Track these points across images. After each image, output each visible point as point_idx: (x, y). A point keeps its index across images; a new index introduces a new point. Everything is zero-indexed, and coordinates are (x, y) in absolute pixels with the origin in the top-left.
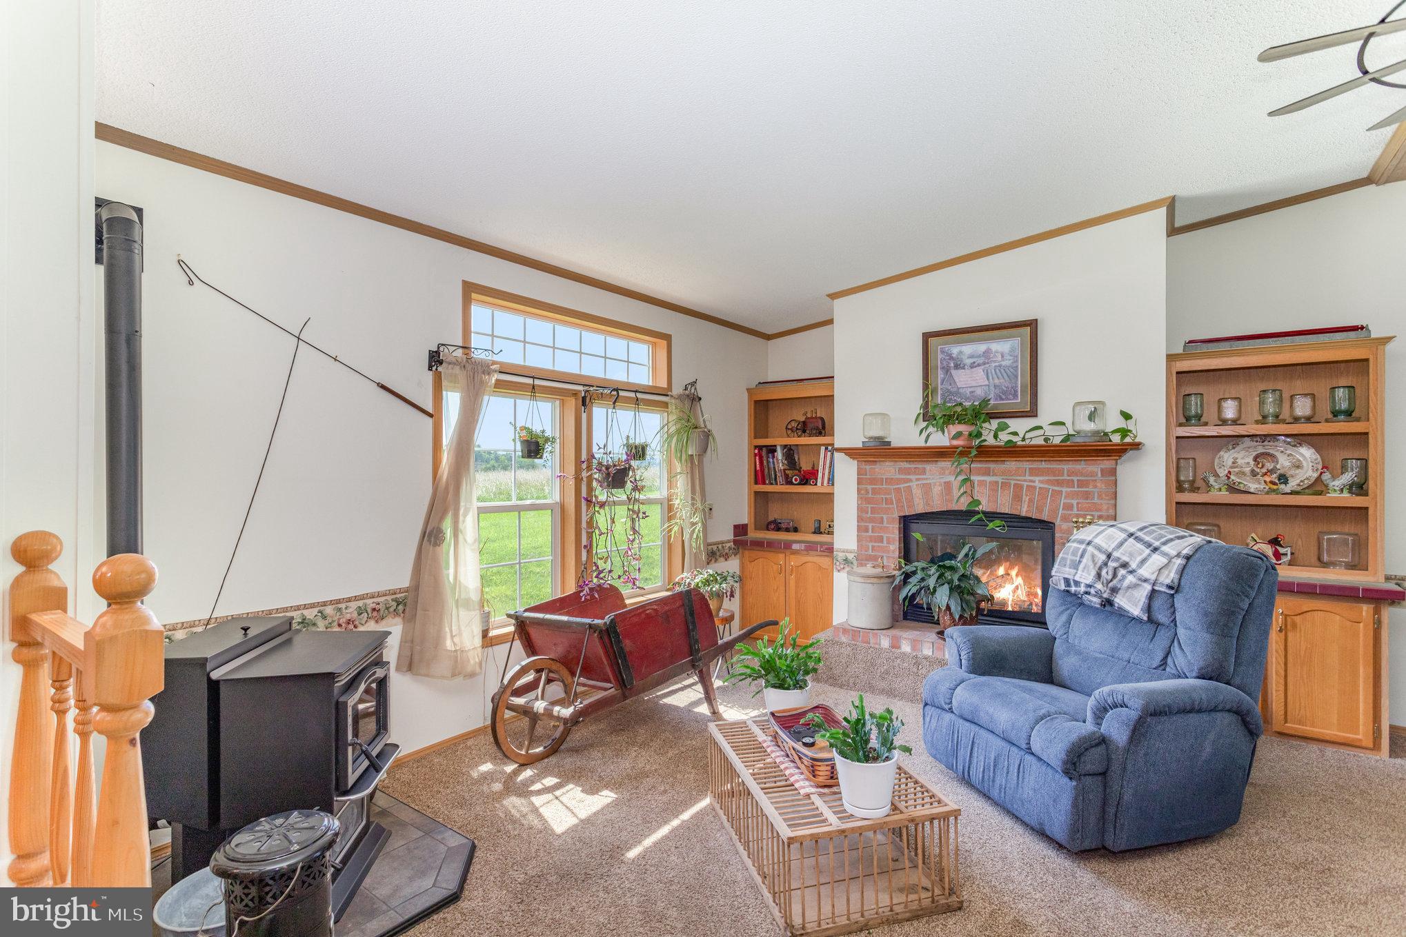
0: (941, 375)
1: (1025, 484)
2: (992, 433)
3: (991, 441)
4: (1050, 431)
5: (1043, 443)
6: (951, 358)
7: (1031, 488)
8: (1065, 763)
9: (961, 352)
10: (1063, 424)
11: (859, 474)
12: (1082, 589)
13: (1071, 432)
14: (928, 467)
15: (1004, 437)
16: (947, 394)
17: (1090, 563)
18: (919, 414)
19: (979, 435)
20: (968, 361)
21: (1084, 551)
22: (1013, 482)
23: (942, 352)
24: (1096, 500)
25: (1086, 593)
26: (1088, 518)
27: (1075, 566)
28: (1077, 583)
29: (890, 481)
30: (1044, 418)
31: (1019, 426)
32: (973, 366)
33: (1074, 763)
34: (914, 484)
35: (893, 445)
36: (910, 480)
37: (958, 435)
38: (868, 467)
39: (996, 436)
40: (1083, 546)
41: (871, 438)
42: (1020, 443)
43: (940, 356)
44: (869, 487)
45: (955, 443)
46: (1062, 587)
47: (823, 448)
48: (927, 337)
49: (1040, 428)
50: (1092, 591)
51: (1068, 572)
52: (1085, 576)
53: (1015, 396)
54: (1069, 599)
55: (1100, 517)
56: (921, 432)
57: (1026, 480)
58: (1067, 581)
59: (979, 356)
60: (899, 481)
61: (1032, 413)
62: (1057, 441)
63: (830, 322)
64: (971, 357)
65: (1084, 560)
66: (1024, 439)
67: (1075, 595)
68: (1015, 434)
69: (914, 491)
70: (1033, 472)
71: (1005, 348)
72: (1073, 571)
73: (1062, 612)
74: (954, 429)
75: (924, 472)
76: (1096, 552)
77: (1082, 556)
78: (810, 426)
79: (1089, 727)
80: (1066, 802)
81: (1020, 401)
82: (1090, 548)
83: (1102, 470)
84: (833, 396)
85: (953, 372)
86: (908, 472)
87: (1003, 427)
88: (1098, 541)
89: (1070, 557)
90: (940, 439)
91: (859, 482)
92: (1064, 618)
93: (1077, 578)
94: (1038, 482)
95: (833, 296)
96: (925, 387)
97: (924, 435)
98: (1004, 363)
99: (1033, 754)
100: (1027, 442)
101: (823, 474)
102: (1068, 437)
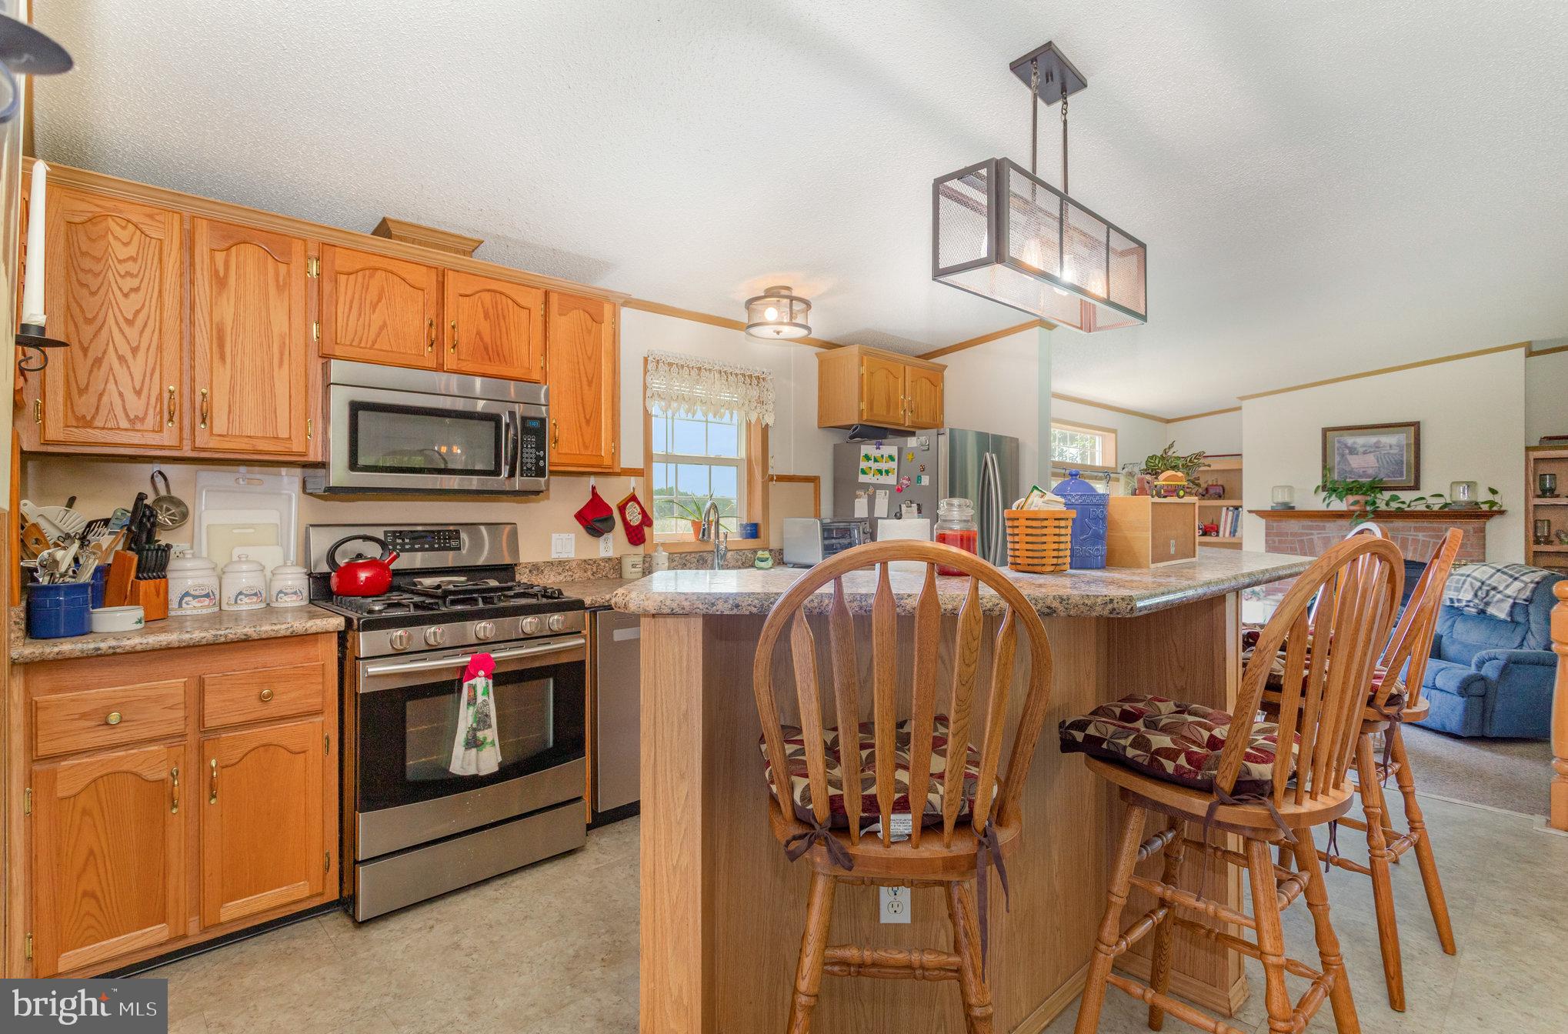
0: (1337, 459)
1: (1410, 537)
2: (1384, 502)
3: (1383, 507)
4: (1431, 501)
5: (1426, 509)
6: (1346, 447)
7: (1416, 541)
8: (1459, 688)
9: (1355, 443)
10: (1441, 496)
11: (1267, 529)
12: (1464, 603)
13: (1449, 501)
14: (1328, 525)
15: (1394, 505)
16: (1342, 472)
17: (1470, 588)
18: (1318, 487)
19: (1374, 503)
20: (1361, 450)
21: (1465, 581)
22: (1400, 536)
23: (1339, 442)
24: (1468, 549)
25: (1467, 606)
26: (1463, 562)
27: (1458, 590)
28: (1459, 601)
29: (1294, 534)
30: (1426, 490)
31: (1407, 496)
32: (1365, 453)
33: (1465, 688)
34: (1315, 537)
35: (1296, 509)
36: (1312, 534)
37: (1356, 503)
38: (1275, 524)
39: (1387, 504)
40: (1464, 578)
41: (1277, 504)
42: (1407, 509)
43: (1337, 445)
44: (1276, 539)
45: (1352, 508)
46: (1448, 603)
47: (1224, 509)
48: (1325, 431)
49: (1423, 498)
50: (1471, 604)
51: (1453, 595)
52: (1466, 595)
53: (1401, 475)
54: (1453, 611)
55: (1472, 561)
56: (1324, 500)
57: (1411, 535)
58: (1452, 600)
59: (1371, 447)
60: (1302, 534)
61: (1416, 487)
62: (1436, 508)
63: (1240, 408)
64: (1364, 446)
65: (1465, 586)
66: (1409, 506)
67: (1457, 608)
68: (1403, 503)
69: (1315, 542)
70: (1416, 529)
71: (1392, 441)
72: (1456, 593)
73: (1448, 619)
74: (1351, 499)
75: (1324, 528)
76: (1474, 581)
77: (1463, 583)
78: (1211, 491)
79: (1473, 670)
80: (1460, 709)
81: (1406, 478)
82: (1469, 579)
83: (1474, 529)
84: (1241, 470)
85: (1349, 457)
86: (1311, 528)
87: (1394, 498)
88: (1474, 574)
89: (1454, 585)
90: (1338, 505)
91: (1267, 535)
92: (1449, 623)
93: (1460, 597)
94: (1421, 536)
95: (1242, 398)
96: (1324, 467)
97: (1327, 502)
98: (1392, 451)
99: (1437, 689)
100: (1412, 508)
101: (1225, 529)
102: (1446, 505)
